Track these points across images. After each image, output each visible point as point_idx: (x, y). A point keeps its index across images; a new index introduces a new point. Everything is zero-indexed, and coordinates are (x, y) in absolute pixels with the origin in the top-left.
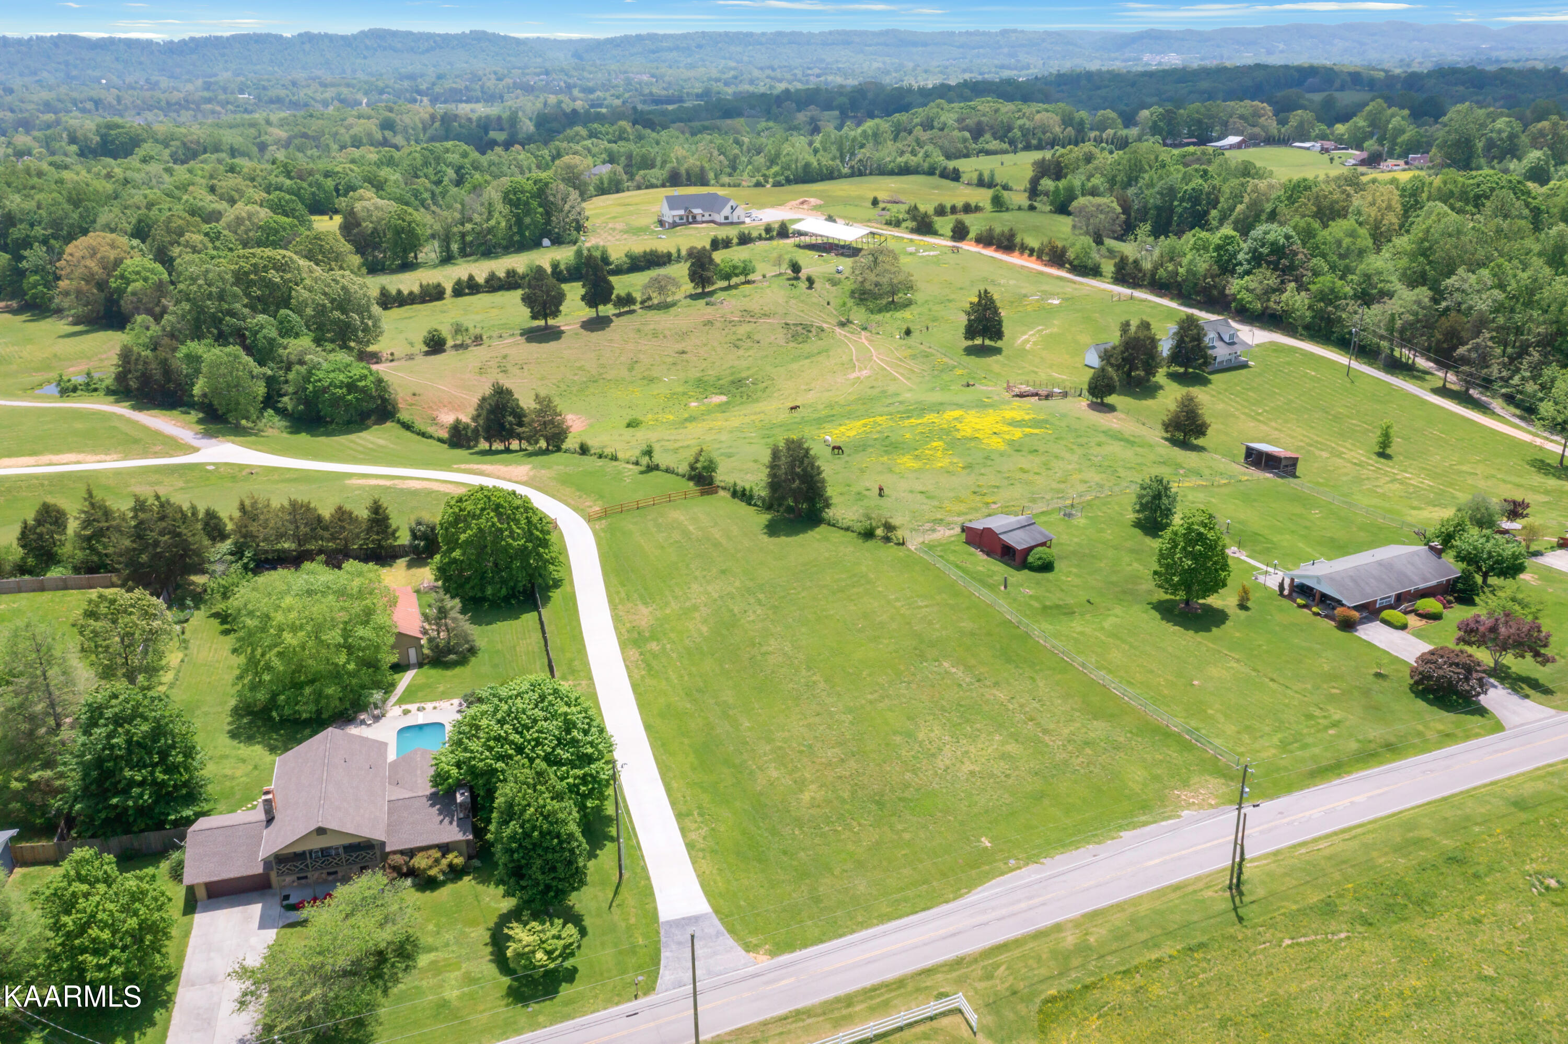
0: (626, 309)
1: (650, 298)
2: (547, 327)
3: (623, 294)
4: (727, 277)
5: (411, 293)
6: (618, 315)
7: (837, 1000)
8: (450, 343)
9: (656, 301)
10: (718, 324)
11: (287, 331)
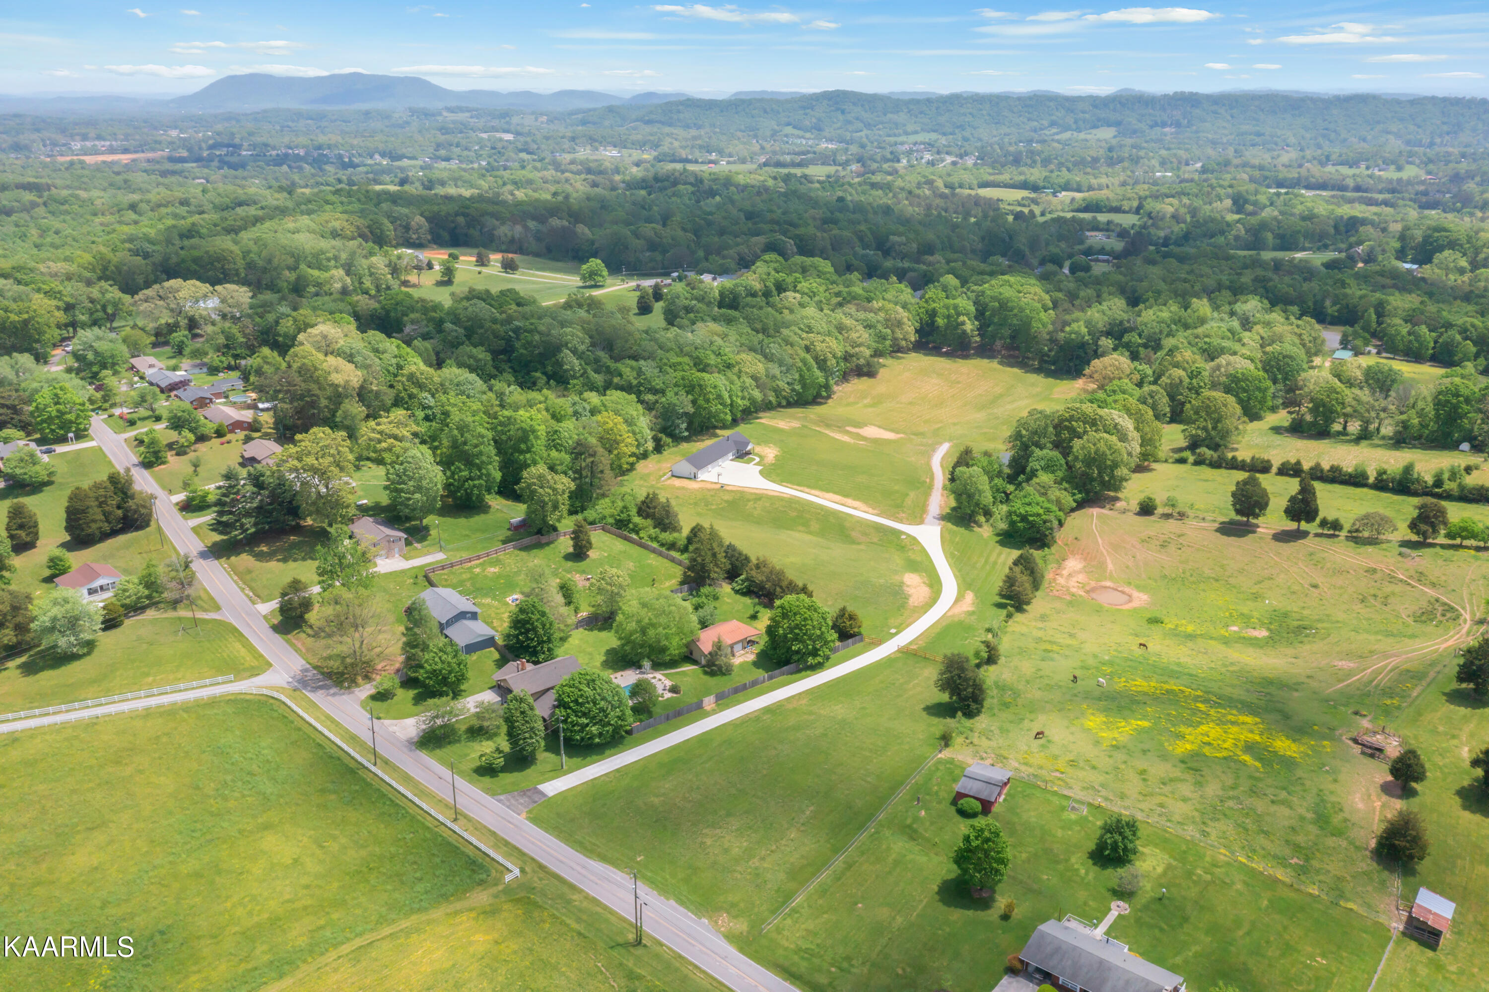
0: (1331, 532)
1: (1357, 531)
2: (1247, 524)
3: (1331, 518)
4: (1450, 536)
5: (1243, 461)
6: (1317, 535)
7: (506, 841)
8: (1160, 510)
9: (1366, 534)
10: (1378, 576)
11: (1049, 467)
